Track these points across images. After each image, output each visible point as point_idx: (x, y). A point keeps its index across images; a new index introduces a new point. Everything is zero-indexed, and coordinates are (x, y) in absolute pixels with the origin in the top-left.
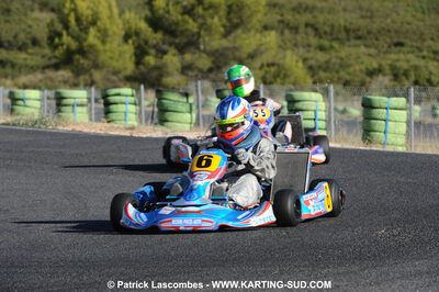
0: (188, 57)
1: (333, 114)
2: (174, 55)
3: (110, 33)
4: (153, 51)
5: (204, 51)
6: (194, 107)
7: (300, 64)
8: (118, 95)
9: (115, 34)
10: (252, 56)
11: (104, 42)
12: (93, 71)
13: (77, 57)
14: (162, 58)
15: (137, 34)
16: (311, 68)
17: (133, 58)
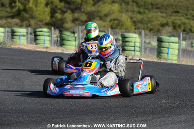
0: (76, 15)
1: (143, 44)
2: (70, 14)
3: (39, 2)
4: (59, 11)
5: (84, 12)
6: (77, 39)
7: (129, 20)
8: (41, 31)
9: (41, 3)
10: (106, 15)
11: (36, 6)
12: (30, 19)
13: (23, 13)
15: (52, 3)
16: (134, 22)
17: (50, 14)
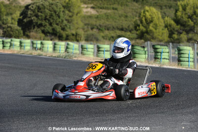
0: (190, 35)
3: (158, 25)
4: (176, 33)
5: (196, 33)
9: (160, 26)
11: (156, 29)
12: (152, 40)
13: (145, 34)
14: (180, 35)
15: (170, 26)
